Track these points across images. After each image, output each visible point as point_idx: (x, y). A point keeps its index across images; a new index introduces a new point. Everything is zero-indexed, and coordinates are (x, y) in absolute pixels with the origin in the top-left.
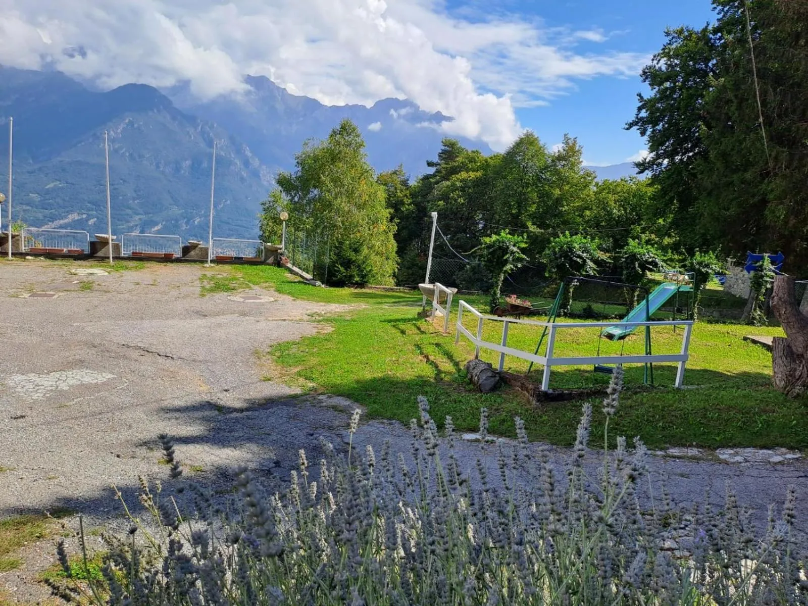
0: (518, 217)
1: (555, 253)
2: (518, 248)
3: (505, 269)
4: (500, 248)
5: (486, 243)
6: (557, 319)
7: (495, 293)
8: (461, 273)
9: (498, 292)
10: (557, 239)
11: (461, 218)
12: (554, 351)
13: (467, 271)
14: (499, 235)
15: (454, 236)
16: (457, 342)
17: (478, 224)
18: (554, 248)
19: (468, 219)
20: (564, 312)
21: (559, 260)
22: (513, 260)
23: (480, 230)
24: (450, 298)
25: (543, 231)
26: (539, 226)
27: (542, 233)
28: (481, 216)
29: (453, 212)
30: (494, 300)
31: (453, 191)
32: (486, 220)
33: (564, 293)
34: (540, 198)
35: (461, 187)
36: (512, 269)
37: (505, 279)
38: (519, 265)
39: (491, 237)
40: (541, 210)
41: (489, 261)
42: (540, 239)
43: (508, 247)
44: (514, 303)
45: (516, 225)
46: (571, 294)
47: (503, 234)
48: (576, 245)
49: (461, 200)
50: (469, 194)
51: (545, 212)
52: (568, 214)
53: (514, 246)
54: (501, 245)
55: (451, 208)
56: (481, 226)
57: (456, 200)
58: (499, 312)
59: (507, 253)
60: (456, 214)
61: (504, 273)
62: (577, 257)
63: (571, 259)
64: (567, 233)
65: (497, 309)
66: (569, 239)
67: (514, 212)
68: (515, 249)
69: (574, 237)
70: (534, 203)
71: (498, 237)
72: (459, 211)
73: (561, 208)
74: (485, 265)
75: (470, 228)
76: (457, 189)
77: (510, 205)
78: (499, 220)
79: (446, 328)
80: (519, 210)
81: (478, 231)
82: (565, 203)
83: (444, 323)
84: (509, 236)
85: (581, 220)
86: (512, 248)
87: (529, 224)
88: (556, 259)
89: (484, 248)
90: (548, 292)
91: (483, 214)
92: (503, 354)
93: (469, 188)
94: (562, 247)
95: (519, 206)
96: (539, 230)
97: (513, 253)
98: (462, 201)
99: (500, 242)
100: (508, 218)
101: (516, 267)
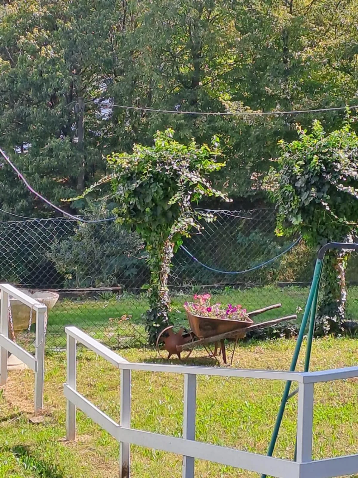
0: (195, 83)
1: (293, 179)
2: (202, 172)
3: (173, 230)
4: (156, 177)
5: (120, 169)
6: (317, 342)
7: (156, 295)
8: (64, 244)
9: (165, 288)
10: (295, 142)
11: (54, 98)
12: (316, 430)
13: (81, 237)
14: (150, 143)
15: (41, 144)
16: (71, 435)
17: (97, 107)
18: (290, 166)
19: (71, 98)
20: (331, 322)
21: (305, 196)
22: (193, 205)
23: (106, 123)
24: (42, 322)
25: (259, 112)
26: (247, 102)
27: (257, 118)
28: (103, 88)
29: (32, 84)
30: (155, 310)
31: (26, 29)
32: (117, 98)
33: (327, 277)
34: (243, 32)
35: (45, 18)
36: (193, 230)
37: (179, 256)
38: (210, 218)
39: (130, 151)
40: (250, 61)
41: (134, 211)
42: (254, 132)
43: (176, 174)
44: (206, 315)
45: (194, 102)
46: (342, 277)
47: (159, 141)
48: (341, 153)
49: (48, 52)
50: (67, 34)
51: (260, 67)
52: (316, 67)
53: (191, 169)
54: (158, 169)
55: (25, 75)
56: (106, 112)
57: (35, 53)
58: (172, 342)
59: (176, 189)
60: (38, 88)
61: (174, 239)
62: (346, 184)
63: (333, 190)
64: (317, 125)
65: (166, 335)
66: (324, 141)
67: (183, 70)
68: (195, 178)
69: (335, 133)
70: (230, 46)
71: (148, 151)
72: (47, 81)
73: (296, 54)
74: (124, 225)
75: (79, 120)
76: (34, 24)
77: (174, 56)
78: (150, 95)
79: (40, 403)
80: (197, 66)
81: (99, 128)
82: (304, 40)
83: (33, 388)
84: (175, 145)
85: (348, 78)
86: (186, 175)
87: (225, 98)
88: (298, 192)
89: (117, 181)
90: (290, 265)
91: (110, 83)
92: (190, 461)
93: (66, 18)
94: (308, 162)
95: (196, 56)
96: (250, 112)
97: (189, 187)
98: (51, 52)
99: (154, 164)
100: (172, 88)
101: (202, 222)
